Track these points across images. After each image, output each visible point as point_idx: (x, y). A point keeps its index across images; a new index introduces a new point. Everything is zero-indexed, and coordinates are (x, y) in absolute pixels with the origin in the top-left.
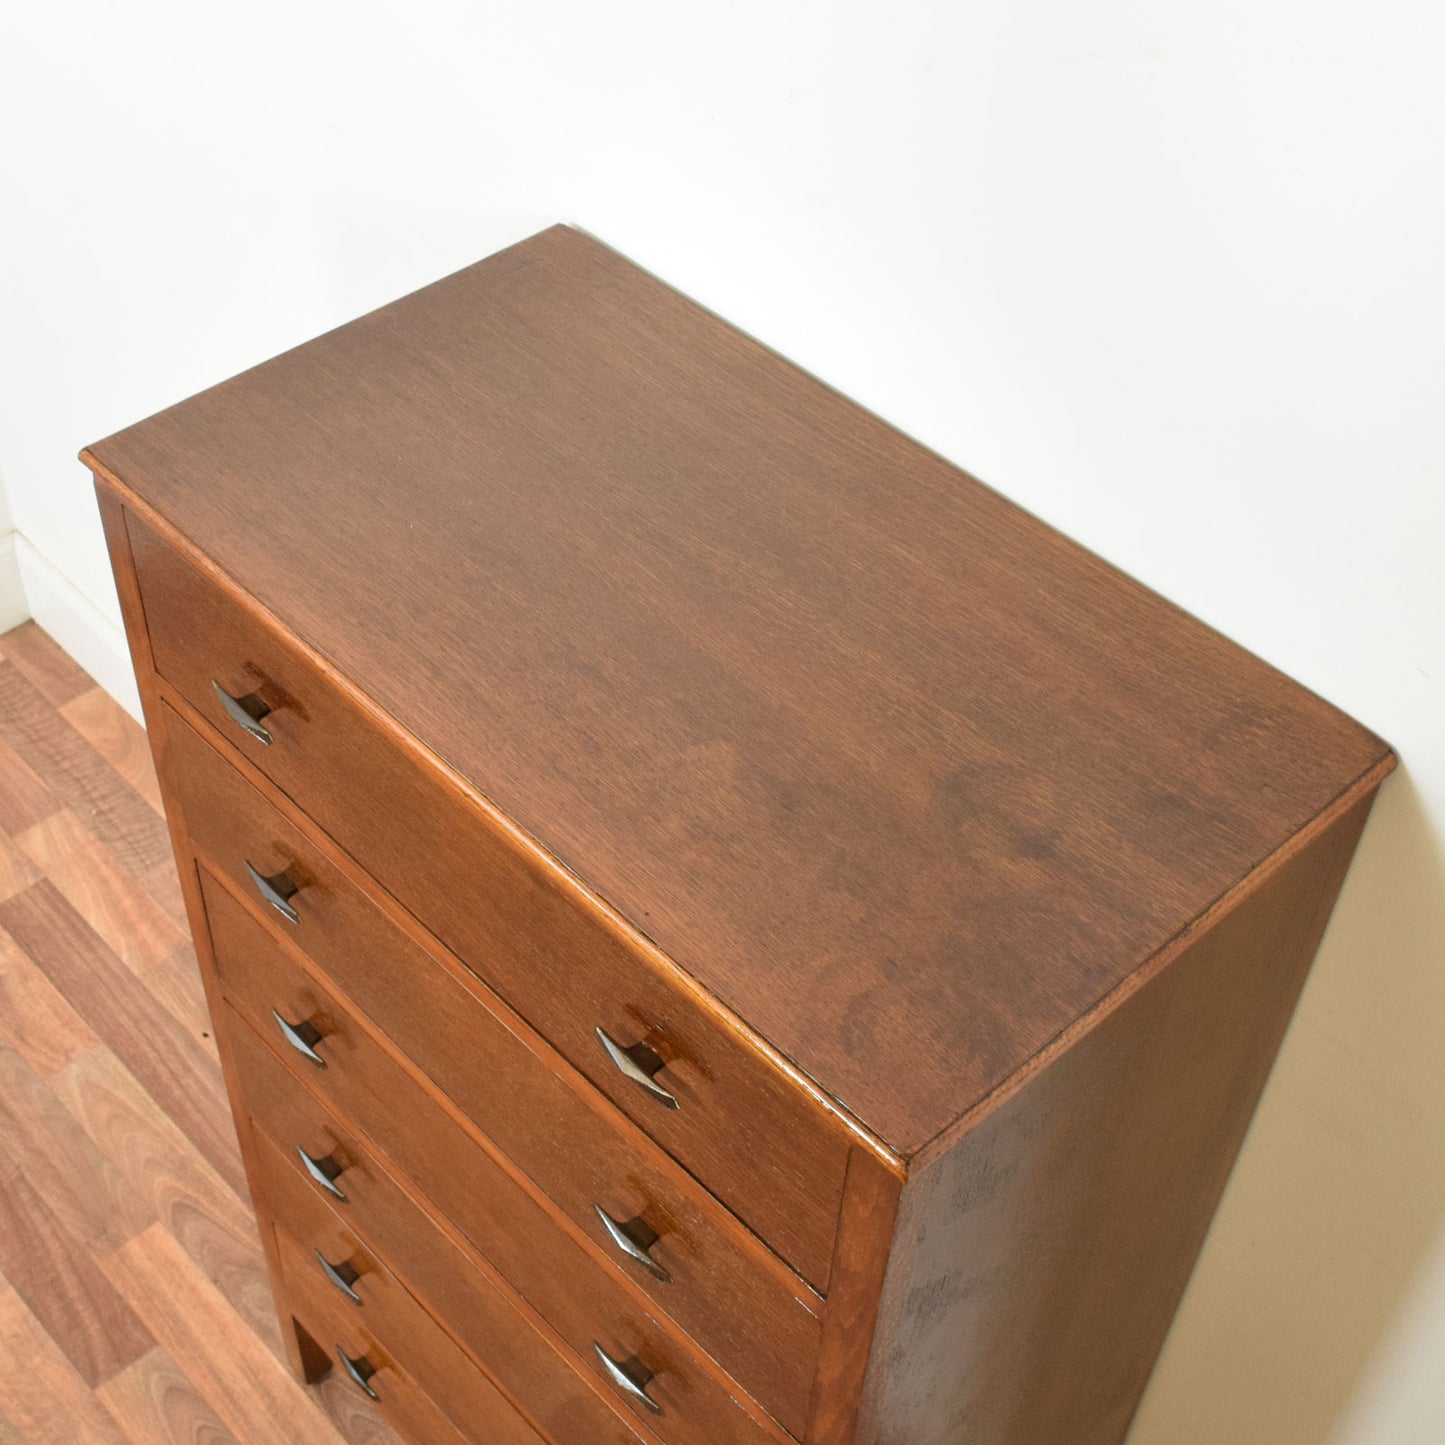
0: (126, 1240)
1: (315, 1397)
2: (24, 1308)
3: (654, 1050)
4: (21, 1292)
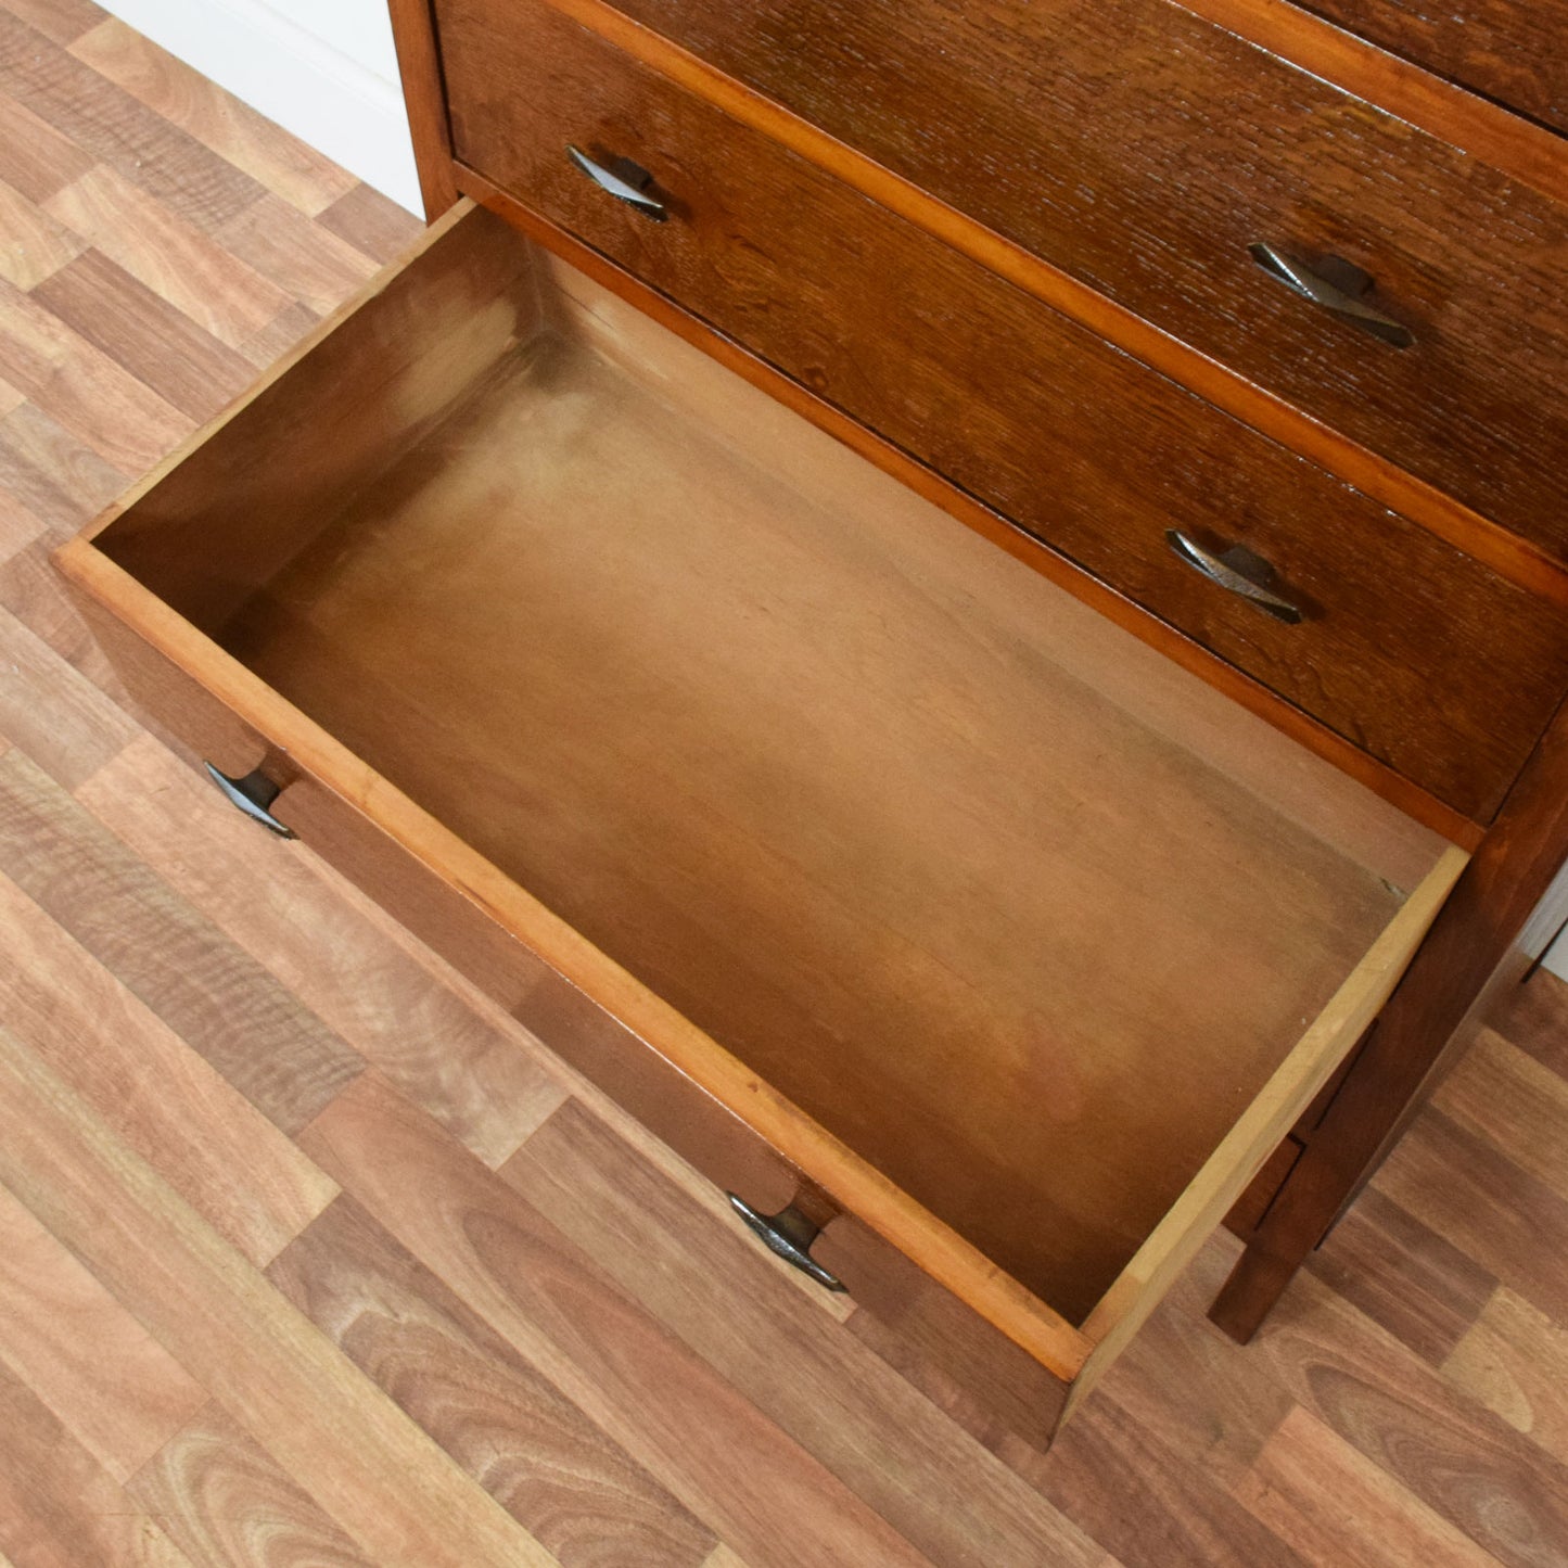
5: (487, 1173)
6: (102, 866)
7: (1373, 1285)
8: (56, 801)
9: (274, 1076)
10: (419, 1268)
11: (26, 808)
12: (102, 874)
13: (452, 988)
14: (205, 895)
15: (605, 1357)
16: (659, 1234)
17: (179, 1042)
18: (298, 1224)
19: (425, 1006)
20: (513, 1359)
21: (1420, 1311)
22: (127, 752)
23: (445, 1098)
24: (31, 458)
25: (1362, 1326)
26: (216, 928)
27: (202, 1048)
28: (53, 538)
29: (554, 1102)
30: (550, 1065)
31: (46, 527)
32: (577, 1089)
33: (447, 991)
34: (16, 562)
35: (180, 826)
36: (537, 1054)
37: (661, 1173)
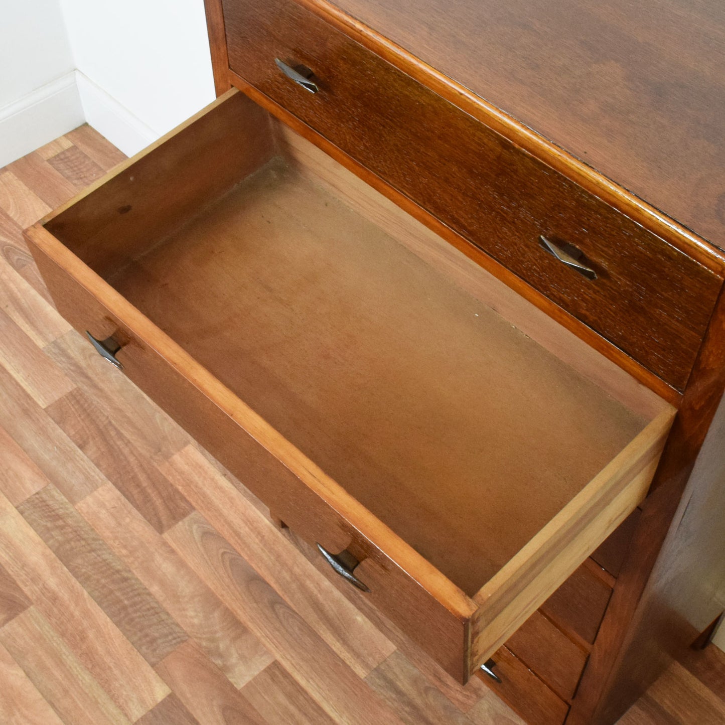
0: (173, 454)
1: (286, 535)
2: (118, 492)
3: (577, 247)
4: (115, 484)
5: (235, 690)
6: (83, 539)
8: (67, 509)
9: (148, 639)
11: (53, 511)
12: (83, 543)
13: (230, 608)
14: (127, 556)
17: (108, 619)
18: (151, 704)
19: (216, 614)
22: (100, 489)
23: (221, 656)
24: (72, 355)
26: (130, 571)
27: (118, 624)
28: (78, 392)
29: (268, 662)
30: (268, 645)
31: (75, 386)
32: (278, 657)
33: (227, 609)
34: (60, 401)
35: (119, 524)
36: (263, 640)
37: (311, 699)
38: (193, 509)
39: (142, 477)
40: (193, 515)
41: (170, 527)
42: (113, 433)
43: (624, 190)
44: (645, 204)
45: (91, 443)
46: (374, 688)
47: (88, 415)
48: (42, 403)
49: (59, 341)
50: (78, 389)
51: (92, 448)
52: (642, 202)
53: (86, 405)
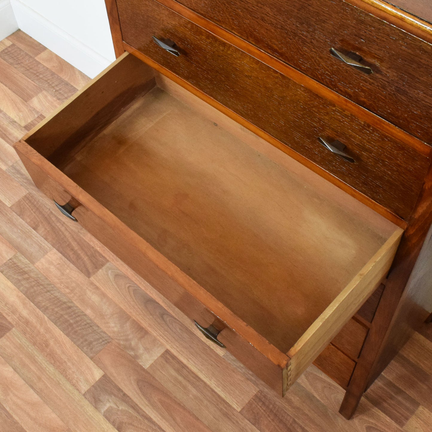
2: (60, 255)
4: (58, 250)
5: (143, 369)
6: (42, 285)
7: (385, 405)
8: (29, 267)
9: (87, 342)
10: (125, 394)
11: (21, 269)
12: (42, 287)
13: (136, 320)
14: (69, 293)
15: (174, 419)
16: (190, 387)
17: (61, 332)
18: (92, 382)
19: (128, 324)
20: (149, 419)
21: (398, 412)
22: (49, 254)
23: (133, 349)
25: (381, 415)
26: (72, 302)
27: (68, 335)
29: (163, 351)
30: (161, 340)
31: (28, 192)
32: (169, 347)
33: (134, 320)
34: (19, 202)
35: (63, 274)
36: (158, 337)
37: (191, 370)
38: (108, 261)
39: (74, 244)
40: (108, 265)
41: (94, 273)
42: (54, 219)
43: (392, 6)
44: (407, 14)
45: (41, 225)
46: (229, 362)
47: (37, 209)
48: (8, 204)
49: (15, 165)
50: (30, 194)
51: (41, 229)
52: (405, 13)
53: (35, 203)
